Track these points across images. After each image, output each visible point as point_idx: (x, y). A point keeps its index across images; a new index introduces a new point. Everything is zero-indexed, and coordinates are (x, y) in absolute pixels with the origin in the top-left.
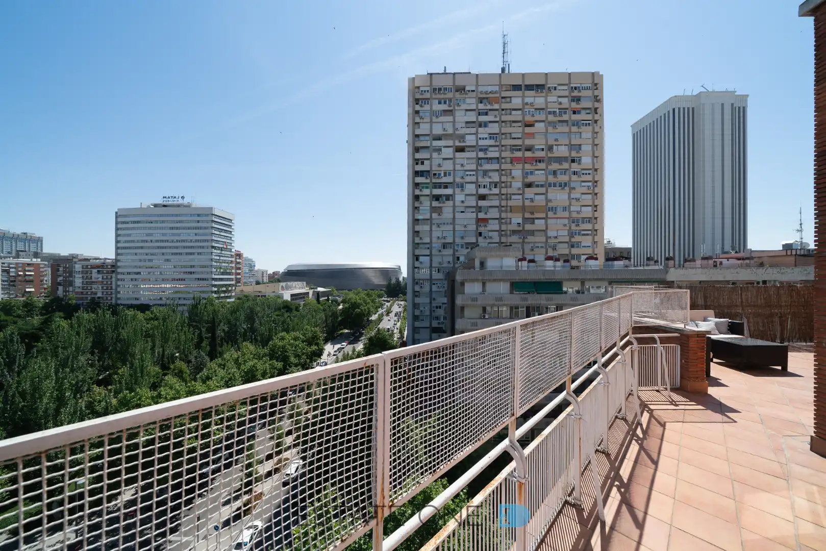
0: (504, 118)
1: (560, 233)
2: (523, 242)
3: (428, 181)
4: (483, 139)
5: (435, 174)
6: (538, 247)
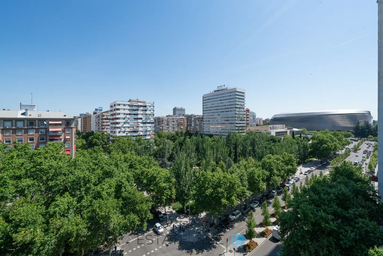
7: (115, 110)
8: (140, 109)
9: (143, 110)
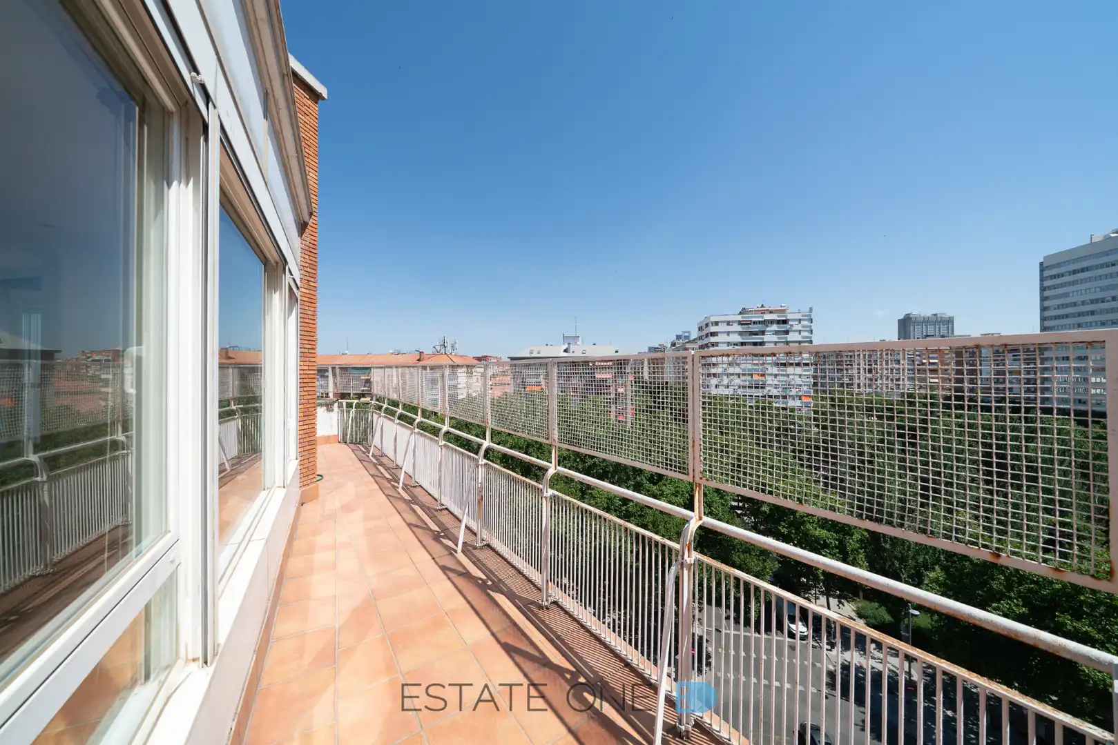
7: (707, 336)
8: (768, 329)
9: (777, 333)
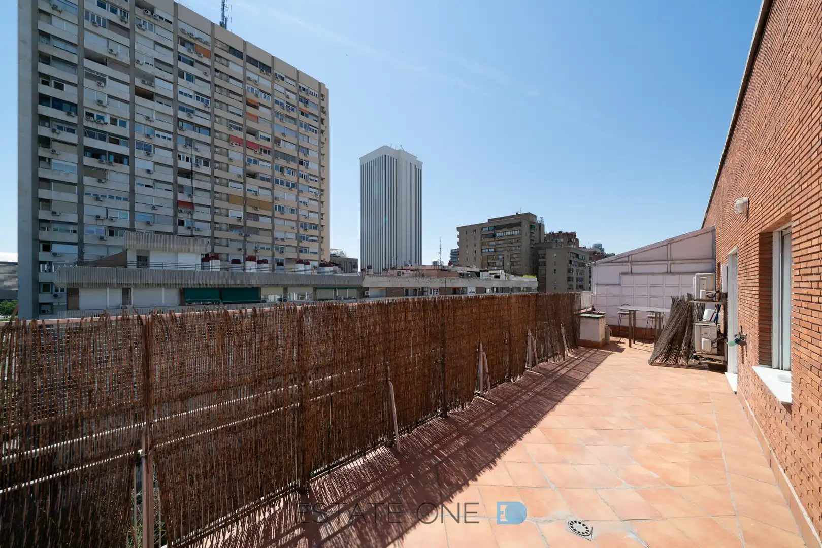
0: (218, 81)
1: (289, 236)
2: (245, 240)
3: (74, 120)
4: (186, 95)
5: (90, 115)
6: (263, 248)
